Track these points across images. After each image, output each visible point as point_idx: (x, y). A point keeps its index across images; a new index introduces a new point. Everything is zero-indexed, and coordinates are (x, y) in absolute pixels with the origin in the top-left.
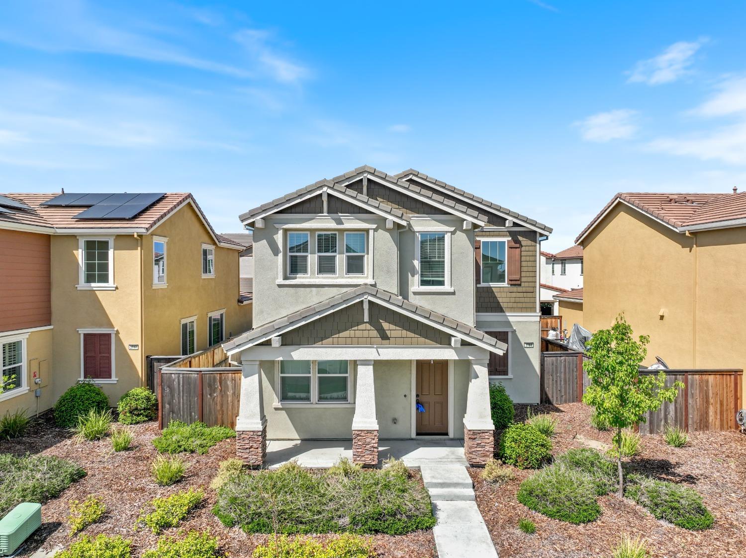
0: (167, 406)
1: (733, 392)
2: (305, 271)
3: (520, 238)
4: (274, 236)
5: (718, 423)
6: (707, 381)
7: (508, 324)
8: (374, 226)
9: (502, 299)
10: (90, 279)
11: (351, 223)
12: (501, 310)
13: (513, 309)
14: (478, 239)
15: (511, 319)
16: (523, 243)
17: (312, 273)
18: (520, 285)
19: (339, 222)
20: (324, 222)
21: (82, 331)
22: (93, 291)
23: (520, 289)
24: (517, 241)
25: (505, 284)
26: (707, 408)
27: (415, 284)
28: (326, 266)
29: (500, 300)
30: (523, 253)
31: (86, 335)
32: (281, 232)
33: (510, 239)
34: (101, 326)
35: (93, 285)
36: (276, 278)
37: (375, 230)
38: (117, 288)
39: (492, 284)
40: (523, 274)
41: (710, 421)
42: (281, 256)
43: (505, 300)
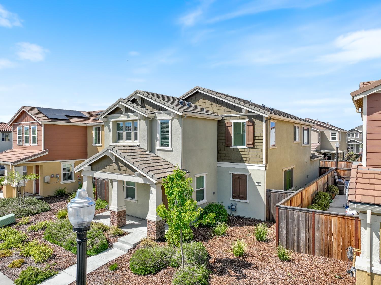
0: (98, 192)
3: (254, 119)
4: (109, 125)
5: (340, 254)
6: (331, 221)
7: (247, 170)
8: (139, 118)
9: (244, 155)
11: (132, 117)
12: (242, 161)
13: (250, 162)
14: (231, 121)
15: (248, 167)
16: (256, 122)
17: (124, 140)
18: (254, 147)
19: (129, 117)
20: (124, 117)
22: (97, 147)
23: (253, 150)
24: (251, 121)
25: (245, 147)
27: (158, 146)
29: (243, 156)
30: (255, 129)
32: (111, 122)
33: (248, 120)
35: (97, 144)
37: (139, 120)
38: (102, 146)
39: (239, 147)
40: (255, 141)
41: (334, 251)
42: (111, 132)
43: (246, 156)
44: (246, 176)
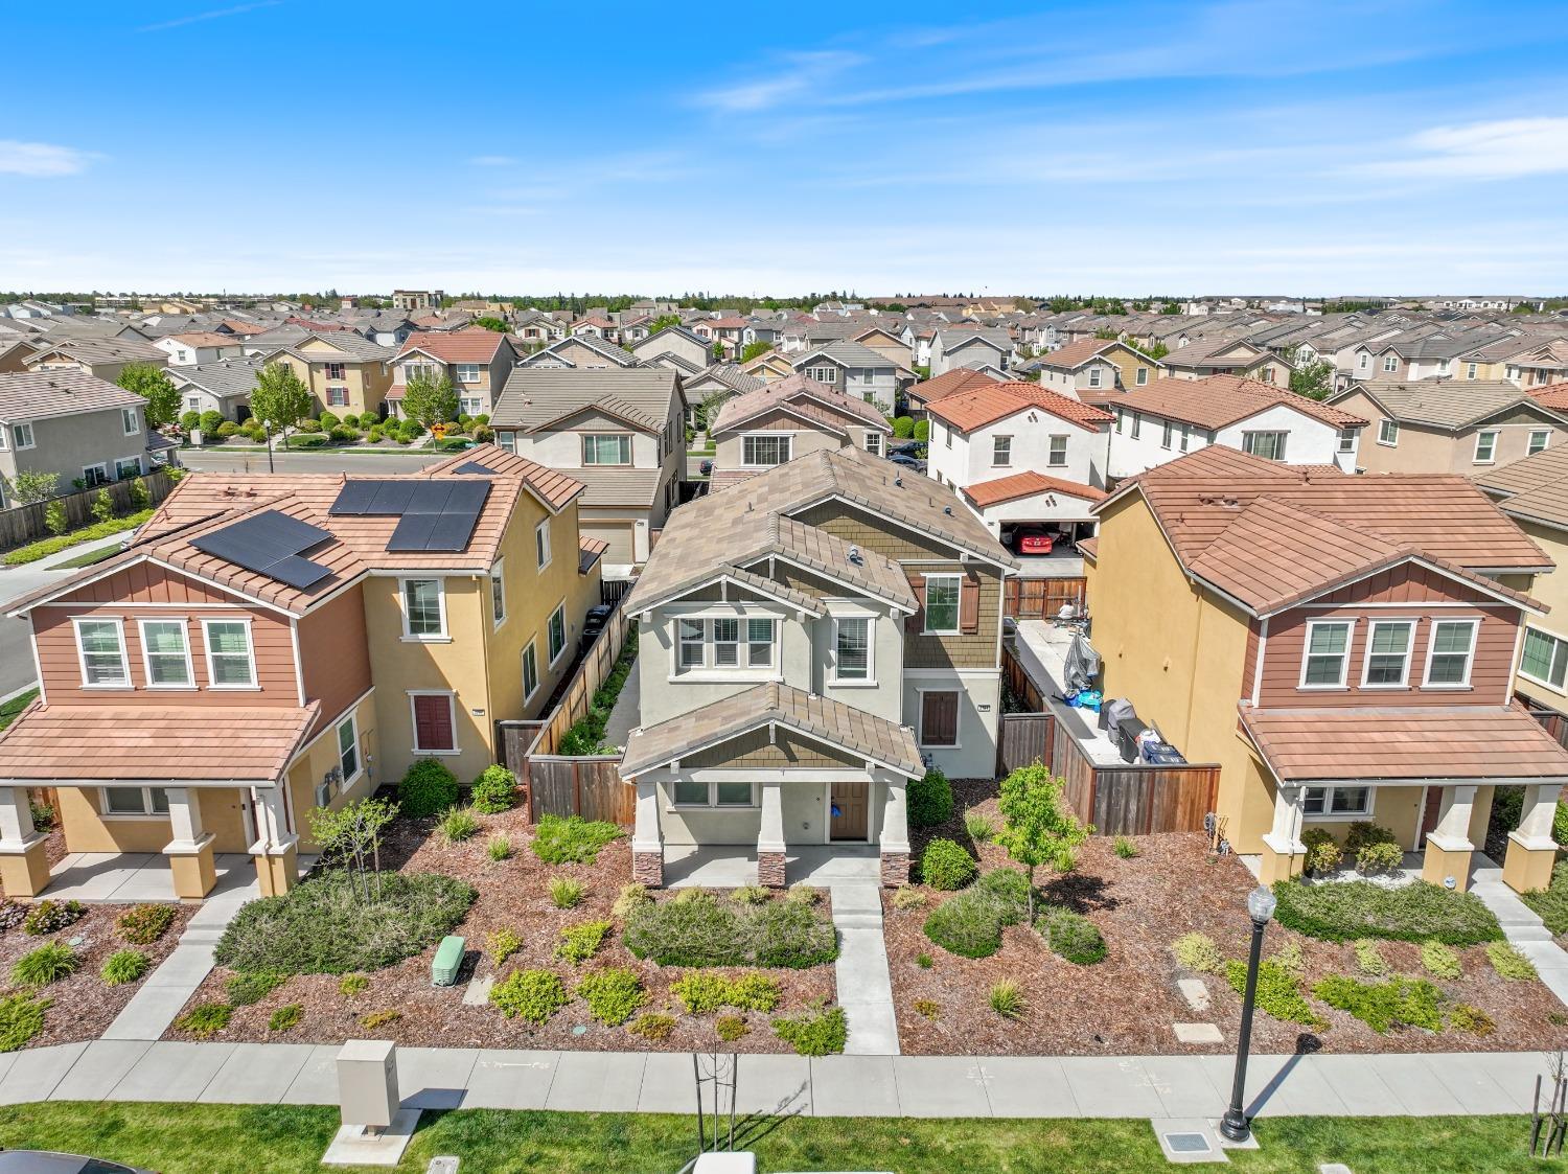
0: (537, 798)
1: (1207, 790)
2: (700, 661)
3: (979, 574)
4: (665, 627)
5: (1186, 824)
6: (1178, 779)
7: (958, 682)
8: (783, 616)
9: (952, 650)
10: (416, 628)
11: (755, 613)
12: (947, 663)
13: (965, 663)
14: (923, 574)
15: (961, 676)
16: (983, 580)
17: (709, 664)
18: (976, 634)
19: (741, 611)
20: (723, 611)
21: (412, 693)
22: (421, 644)
23: (975, 638)
24: (974, 578)
25: (956, 632)
26: (1175, 808)
27: (831, 677)
28: (726, 656)
29: (949, 652)
30: (982, 593)
31: (417, 698)
32: (671, 622)
33: (965, 574)
34: (435, 686)
35: (422, 636)
36: (668, 674)
37: (784, 620)
38: (452, 640)
39: (939, 632)
40: (981, 619)
41: (1178, 822)
42: (672, 649)
43: (956, 652)
44: (956, 694)
